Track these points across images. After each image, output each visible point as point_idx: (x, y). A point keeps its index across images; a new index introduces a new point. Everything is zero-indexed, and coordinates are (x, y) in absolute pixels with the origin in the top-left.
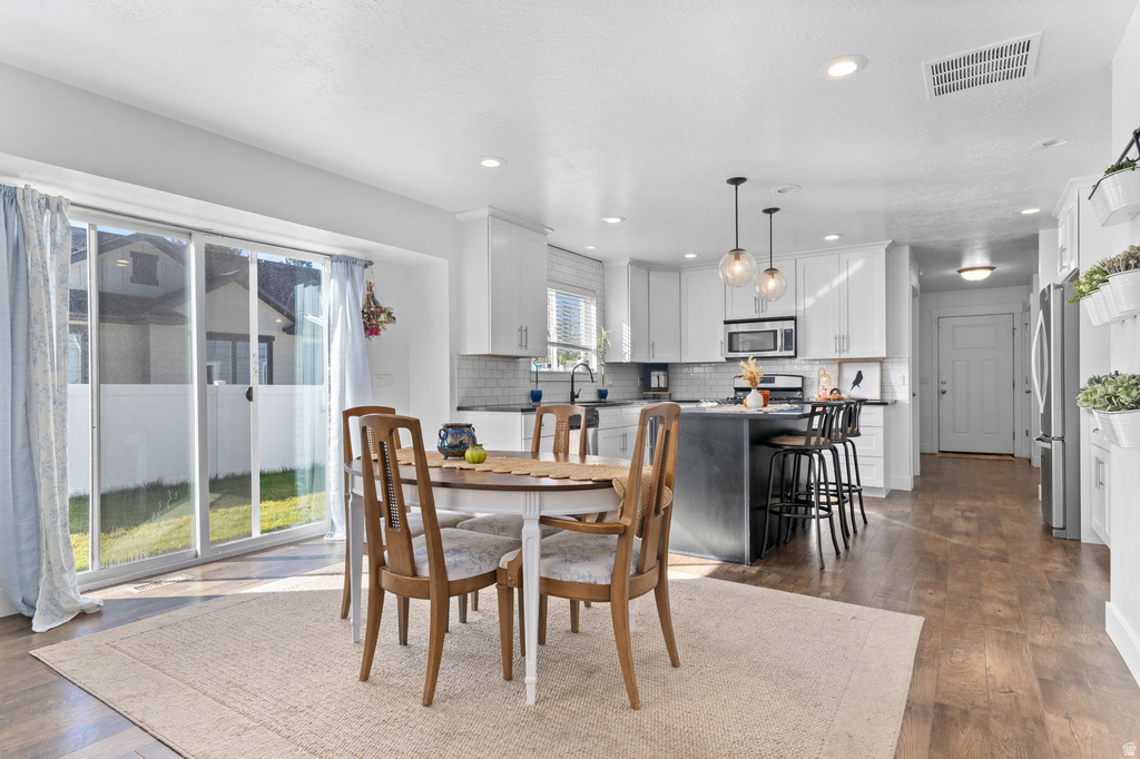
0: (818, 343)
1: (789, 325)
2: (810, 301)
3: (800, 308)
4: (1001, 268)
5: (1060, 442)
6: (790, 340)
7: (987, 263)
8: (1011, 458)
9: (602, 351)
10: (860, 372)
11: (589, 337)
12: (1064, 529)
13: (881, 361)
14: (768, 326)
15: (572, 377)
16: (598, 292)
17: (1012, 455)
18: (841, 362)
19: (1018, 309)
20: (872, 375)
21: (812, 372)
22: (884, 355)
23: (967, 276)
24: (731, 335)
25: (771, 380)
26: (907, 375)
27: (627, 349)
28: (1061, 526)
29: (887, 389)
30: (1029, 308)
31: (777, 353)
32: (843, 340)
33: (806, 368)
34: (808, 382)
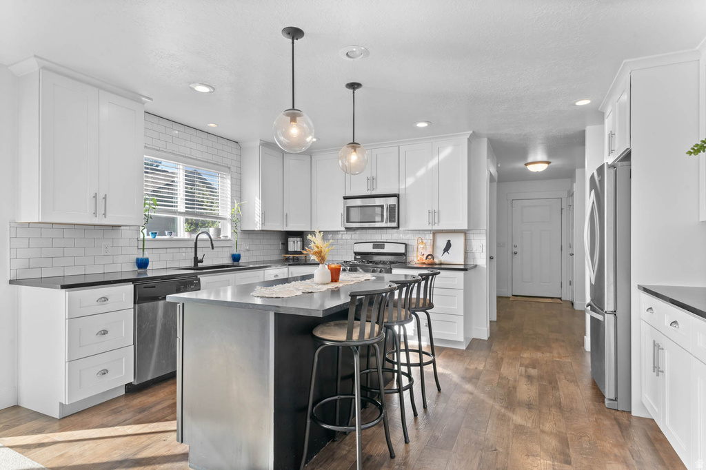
0: (415, 217)
1: (393, 201)
2: (410, 181)
3: (402, 187)
4: (556, 163)
5: (612, 317)
6: (394, 214)
7: (545, 159)
8: (559, 301)
9: (236, 221)
10: (449, 241)
11: (225, 209)
12: (616, 400)
13: (465, 232)
14: (378, 201)
15: (196, 244)
16: (233, 169)
17: (560, 299)
18: (435, 233)
19: (564, 195)
20: (458, 242)
21: (412, 240)
22: (466, 228)
23: (532, 168)
24: (348, 208)
25: (382, 247)
26: (485, 244)
27: (258, 219)
28: (613, 397)
29: (470, 255)
30: (573, 194)
31: (383, 225)
32: (434, 215)
33: (408, 236)
34: (410, 249)
